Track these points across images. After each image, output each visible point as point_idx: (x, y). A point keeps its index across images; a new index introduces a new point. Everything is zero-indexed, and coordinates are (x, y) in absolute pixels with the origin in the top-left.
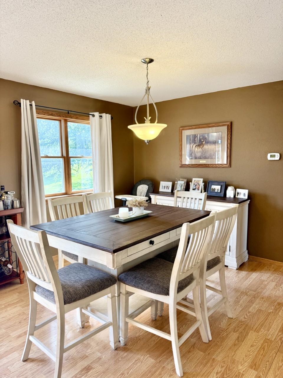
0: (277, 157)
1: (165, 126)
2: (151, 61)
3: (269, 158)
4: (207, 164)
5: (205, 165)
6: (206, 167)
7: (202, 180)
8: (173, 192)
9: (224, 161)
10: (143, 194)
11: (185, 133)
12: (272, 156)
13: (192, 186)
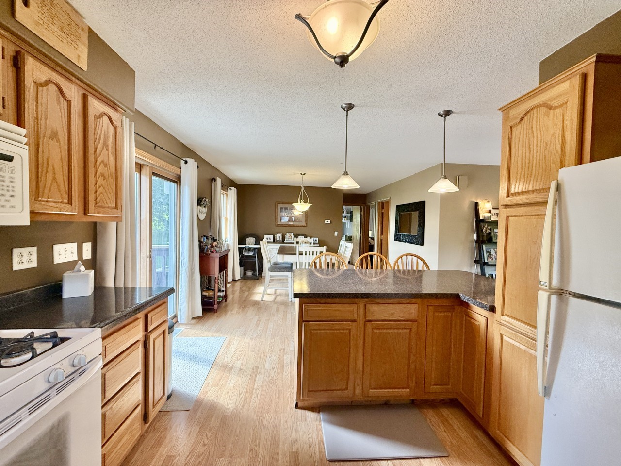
0: (329, 222)
1: (311, 205)
2: (304, 174)
3: (326, 223)
6: (293, 226)
7: (292, 233)
8: (274, 241)
9: (303, 223)
10: (251, 243)
11: (279, 206)
12: (327, 222)
13: (287, 237)
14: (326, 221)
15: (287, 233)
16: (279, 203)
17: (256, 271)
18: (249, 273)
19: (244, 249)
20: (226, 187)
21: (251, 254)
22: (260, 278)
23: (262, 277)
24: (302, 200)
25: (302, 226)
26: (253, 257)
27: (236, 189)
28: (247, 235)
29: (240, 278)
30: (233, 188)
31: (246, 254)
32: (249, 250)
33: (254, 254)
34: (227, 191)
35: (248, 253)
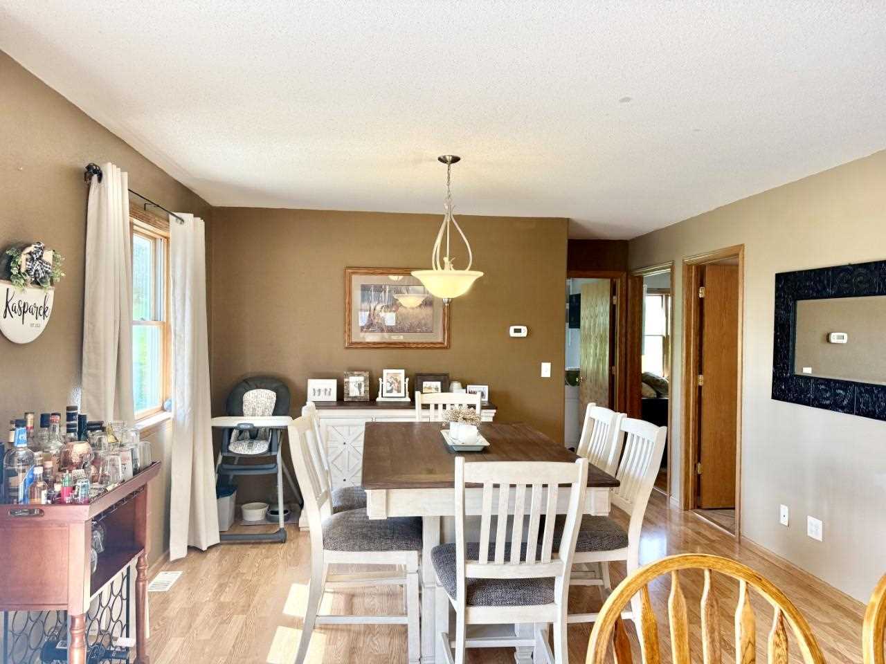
0: (524, 333)
2: (455, 160)
3: (512, 334)
4: (405, 343)
5: (401, 343)
6: (405, 348)
8: (342, 400)
9: (438, 337)
10: (259, 411)
11: (358, 281)
12: (517, 331)
13: (384, 385)
14: (512, 329)
15: (385, 372)
16: (357, 269)
17: (277, 504)
18: (255, 514)
19: (235, 433)
20: (163, 214)
21: (260, 448)
22: (291, 533)
23: (298, 529)
24: (446, 259)
25: (432, 346)
26: (267, 459)
27: (201, 223)
28: (246, 381)
29: (217, 540)
30: (188, 217)
31: (240, 449)
32: (254, 434)
33: (270, 449)
34: (167, 228)
35: (250, 446)
